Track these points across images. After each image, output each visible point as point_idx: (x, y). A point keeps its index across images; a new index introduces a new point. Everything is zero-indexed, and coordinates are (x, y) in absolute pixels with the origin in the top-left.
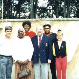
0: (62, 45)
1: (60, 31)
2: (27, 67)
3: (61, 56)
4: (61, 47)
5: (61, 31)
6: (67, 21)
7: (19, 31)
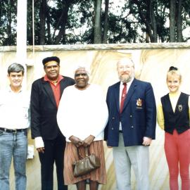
0: (178, 103)
1: (174, 71)
2: (92, 151)
3: (177, 130)
4: (177, 107)
5: (176, 69)
6: (179, 48)
7: (76, 72)
